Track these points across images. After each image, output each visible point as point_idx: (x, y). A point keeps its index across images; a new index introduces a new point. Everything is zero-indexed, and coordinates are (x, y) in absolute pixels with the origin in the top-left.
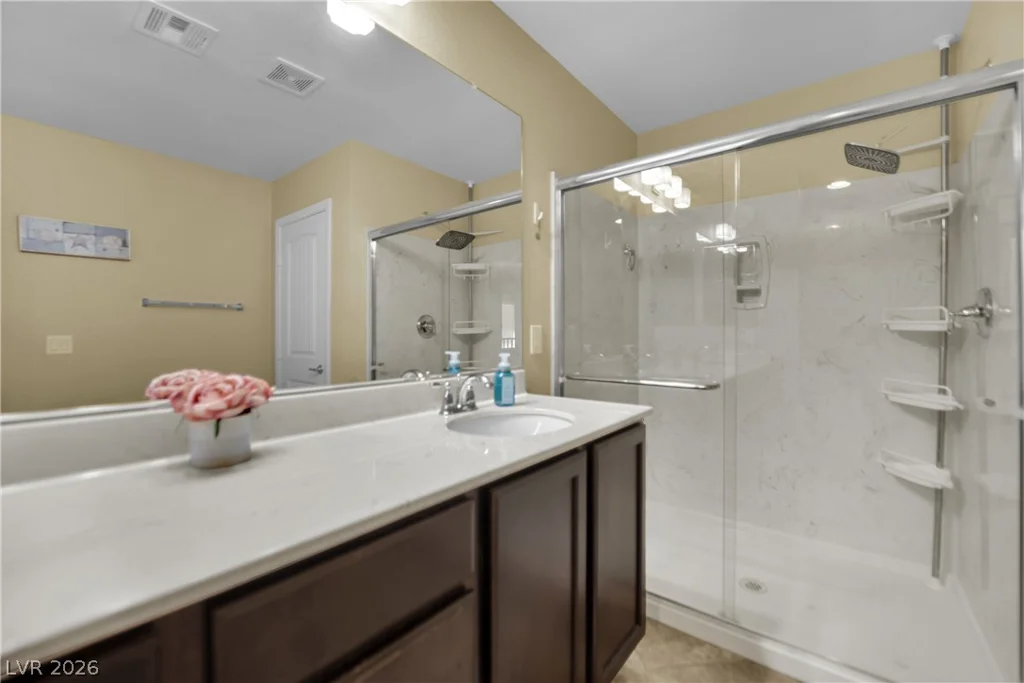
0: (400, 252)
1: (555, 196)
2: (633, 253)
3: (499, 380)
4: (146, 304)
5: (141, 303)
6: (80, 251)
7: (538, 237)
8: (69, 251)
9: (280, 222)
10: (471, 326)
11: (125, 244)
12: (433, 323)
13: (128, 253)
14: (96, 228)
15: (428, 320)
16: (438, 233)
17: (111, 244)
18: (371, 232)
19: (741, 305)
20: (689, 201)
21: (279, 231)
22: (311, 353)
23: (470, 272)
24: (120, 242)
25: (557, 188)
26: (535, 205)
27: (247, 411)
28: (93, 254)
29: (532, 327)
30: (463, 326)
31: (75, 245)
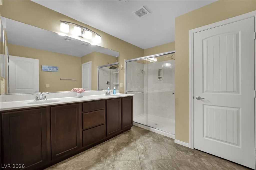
0: (103, 70)
1: (125, 63)
2: (142, 71)
3: (114, 91)
4: (61, 79)
5: (60, 79)
6: (50, 71)
7: (122, 70)
8: (49, 71)
9: (82, 64)
10: (117, 83)
11: (57, 69)
12: (109, 82)
13: (58, 71)
14: (53, 67)
15: (108, 82)
16: (110, 67)
17: (55, 69)
18: (98, 67)
19: (160, 80)
20: (157, 60)
21: (82, 66)
22: (88, 88)
23: (117, 73)
24: (56, 69)
25: (125, 62)
26: (122, 65)
27: (82, 92)
28: (52, 71)
29: (121, 83)
30: (116, 83)
31: (50, 70)
